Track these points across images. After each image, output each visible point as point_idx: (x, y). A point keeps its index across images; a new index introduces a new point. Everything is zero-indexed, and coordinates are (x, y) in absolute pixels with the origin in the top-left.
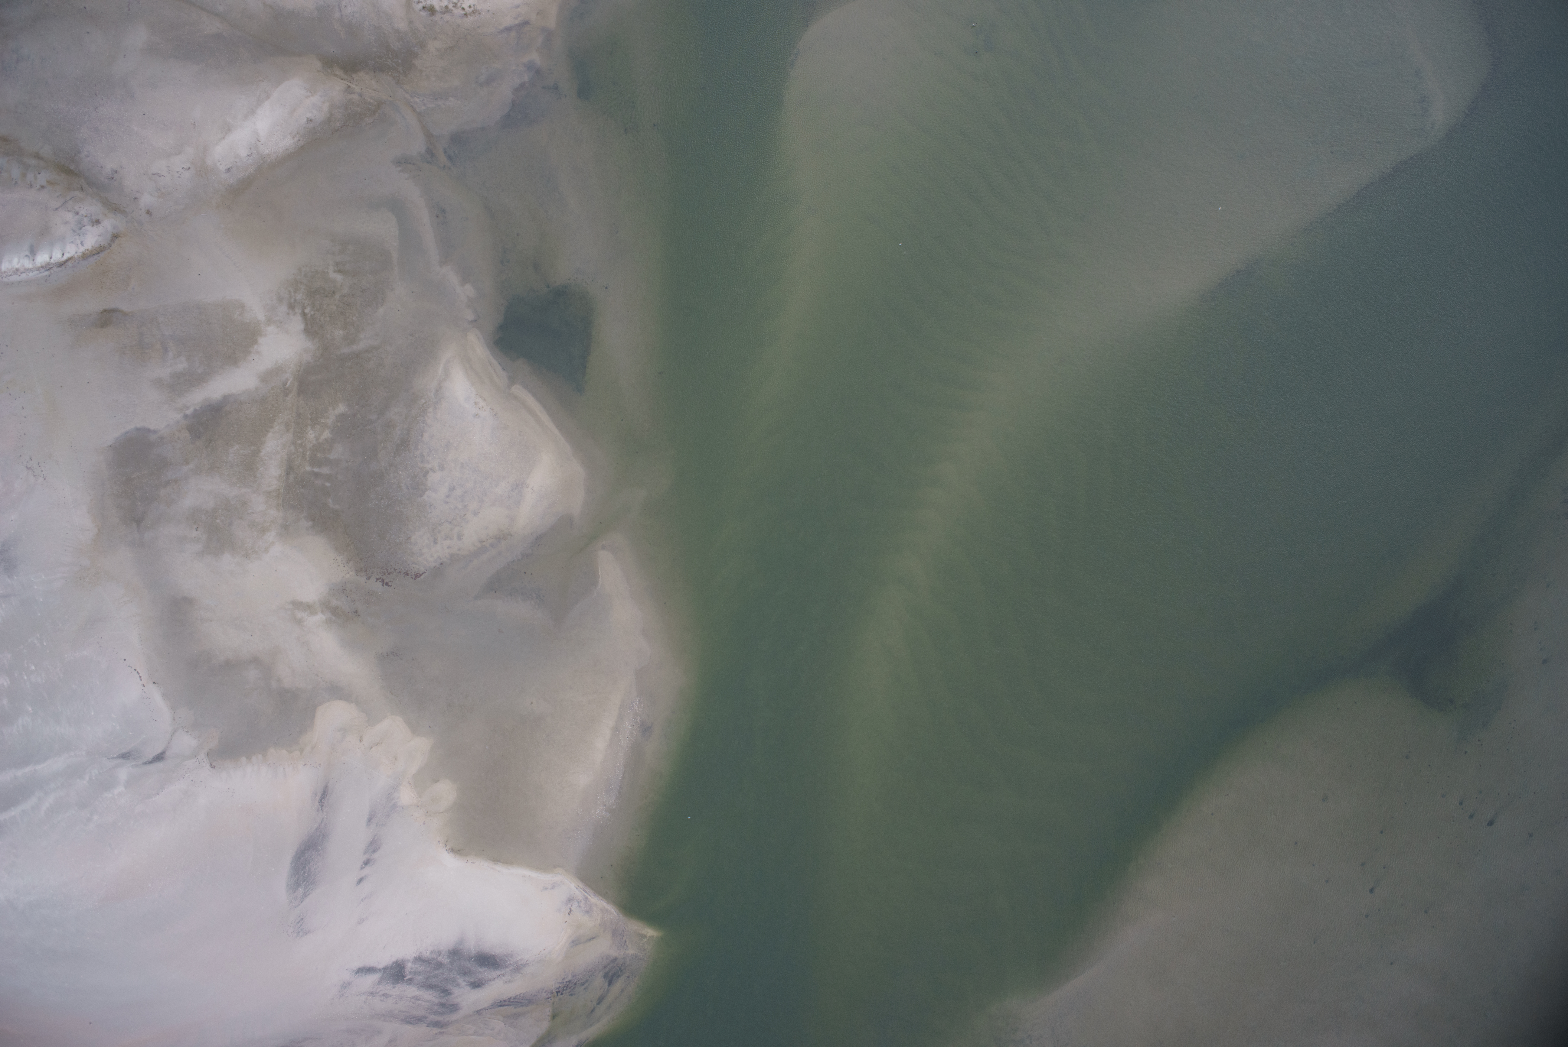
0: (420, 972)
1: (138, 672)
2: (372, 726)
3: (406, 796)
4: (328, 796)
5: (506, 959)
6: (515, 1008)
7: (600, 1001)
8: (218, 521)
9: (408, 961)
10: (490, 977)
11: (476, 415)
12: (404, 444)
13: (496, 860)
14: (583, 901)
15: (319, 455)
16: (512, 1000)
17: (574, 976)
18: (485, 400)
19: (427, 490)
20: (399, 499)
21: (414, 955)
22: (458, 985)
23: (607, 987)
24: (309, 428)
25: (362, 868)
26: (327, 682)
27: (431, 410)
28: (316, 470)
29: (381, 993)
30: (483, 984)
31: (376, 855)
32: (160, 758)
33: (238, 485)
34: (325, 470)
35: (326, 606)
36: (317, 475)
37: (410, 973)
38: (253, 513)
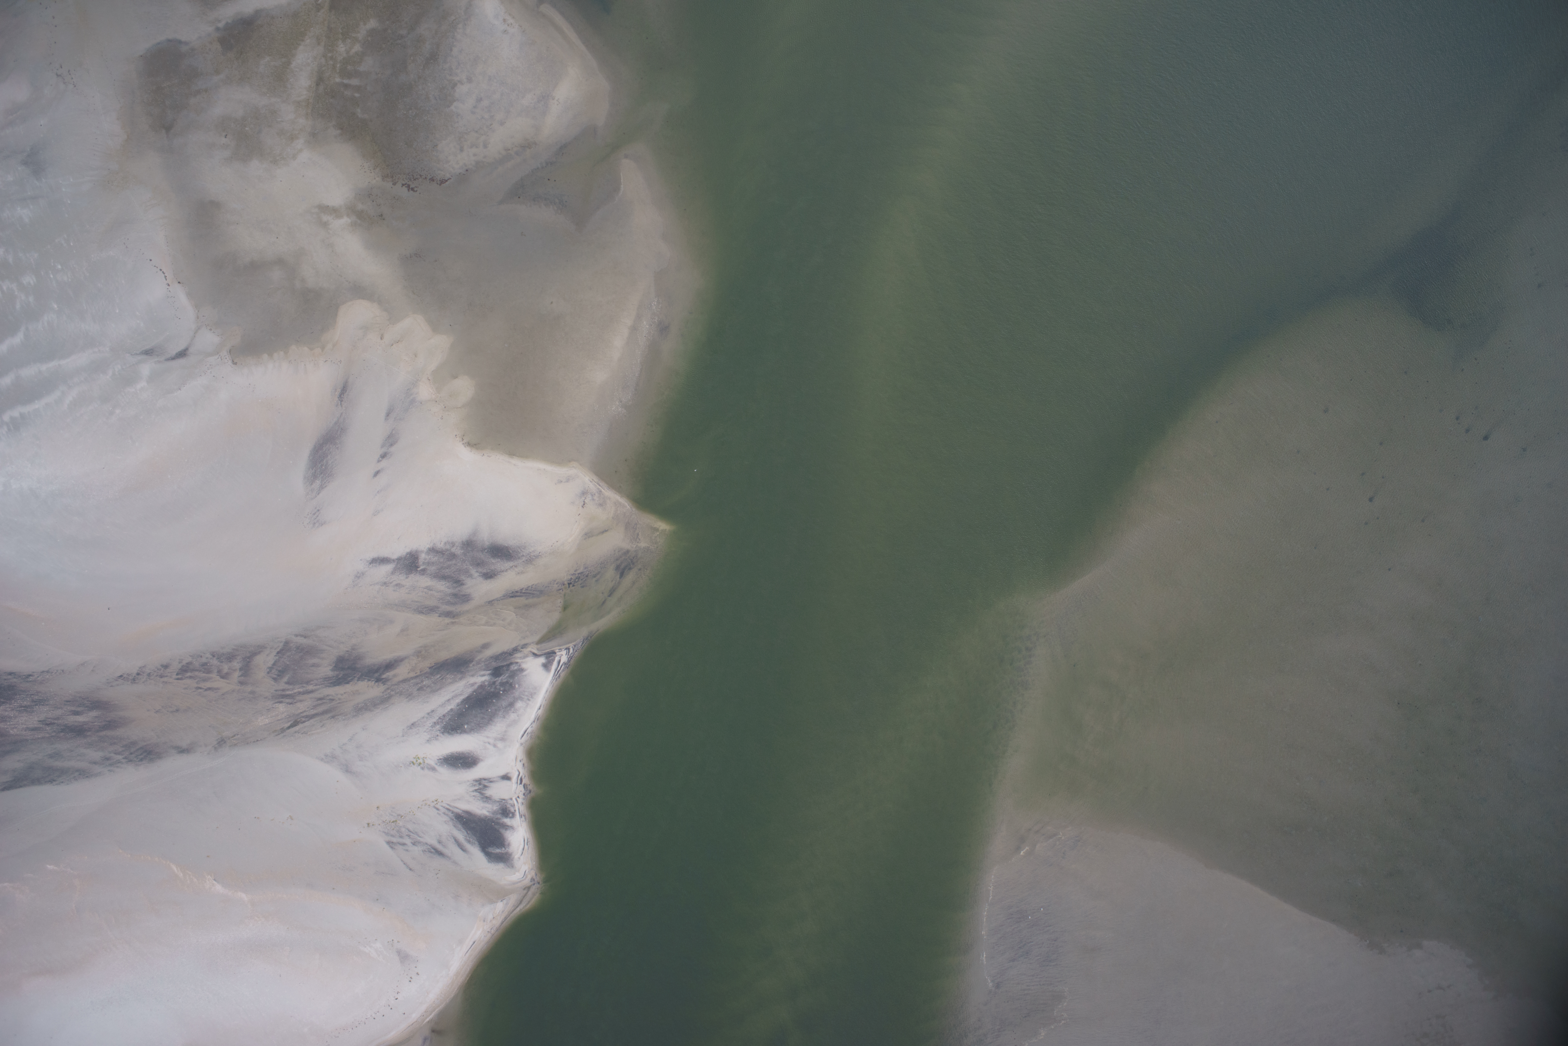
0: (433, 563)
1: (163, 272)
2: (393, 325)
3: (425, 391)
4: (347, 392)
5: (519, 551)
6: (527, 599)
7: (611, 592)
8: (247, 129)
9: (422, 552)
10: (503, 568)
11: (505, 31)
12: (433, 58)
13: (512, 454)
14: (596, 494)
15: (349, 67)
16: (524, 591)
17: (586, 568)
18: (514, 18)
19: (455, 101)
20: (427, 109)
21: (428, 546)
22: (471, 576)
23: (618, 579)
24: (340, 42)
25: (379, 461)
26: (350, 282)
27: (460, 26)
28: (346, 81)
29: (395, 583)
30: (495, 575)
31: (393, 449)
32: (182, 354)
33: (268, 95)
34: (355, 82)
35: (351, 210)
36: (346, 86)
37: (424, 563)
38: (282, 121)
